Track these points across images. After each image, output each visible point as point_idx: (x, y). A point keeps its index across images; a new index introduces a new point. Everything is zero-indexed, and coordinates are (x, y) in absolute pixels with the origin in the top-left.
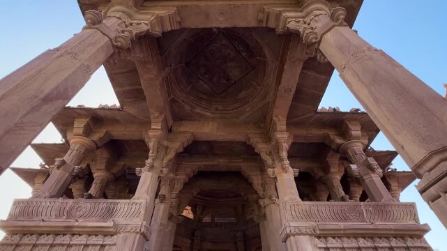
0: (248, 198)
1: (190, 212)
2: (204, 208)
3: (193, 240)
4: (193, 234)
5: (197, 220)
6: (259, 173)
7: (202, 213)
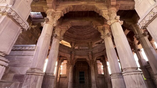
0: (97, 28)
1: (70, 45)
2: (75, 43)
3: (71, 55)
4: (71, 53)
5: (72, 48)
6: (106, 8)
7: (74, 45)
